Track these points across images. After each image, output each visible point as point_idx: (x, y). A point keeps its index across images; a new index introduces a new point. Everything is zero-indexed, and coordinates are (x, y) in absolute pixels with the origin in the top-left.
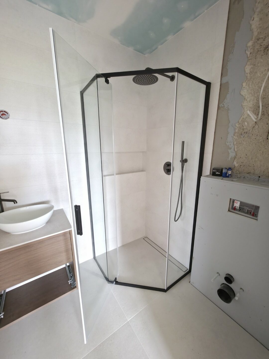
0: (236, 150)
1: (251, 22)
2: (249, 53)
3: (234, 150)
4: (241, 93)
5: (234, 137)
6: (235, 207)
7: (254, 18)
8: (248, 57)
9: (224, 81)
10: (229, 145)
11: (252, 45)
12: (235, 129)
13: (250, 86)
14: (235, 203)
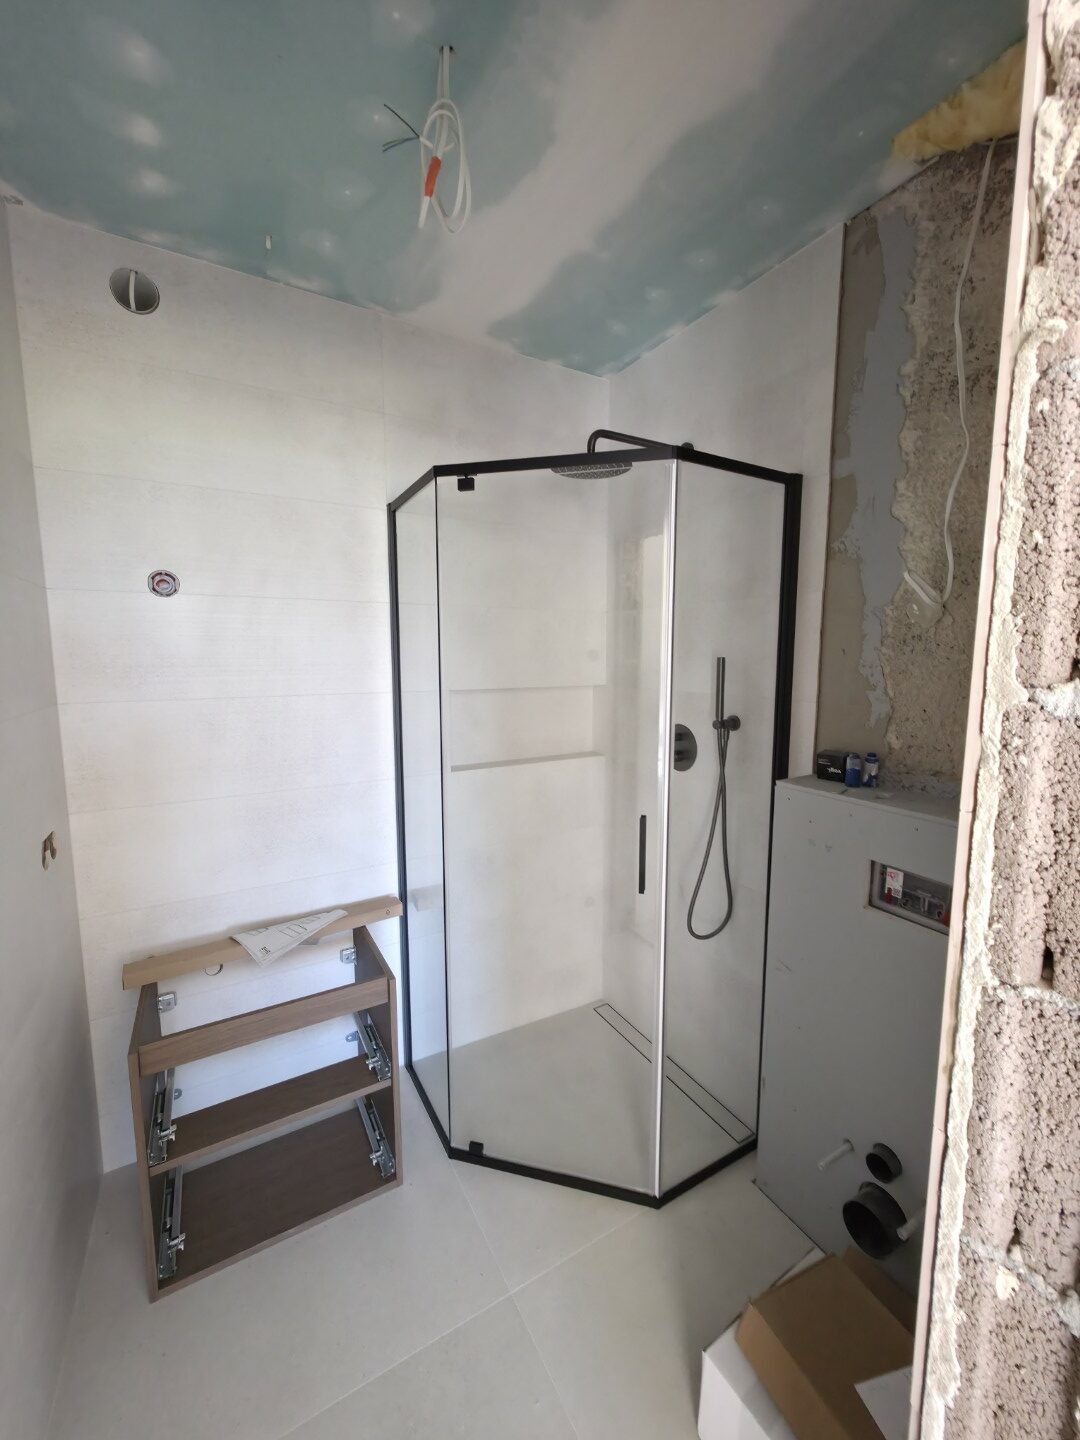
0: (891, 693)
1: (908, 308)
2: (907, 394)
3: (886, 693)
4: (894, 510)
5: (884, 650)
6: (890, 890)
7: (914, 296)
8: (906, 407)
9: (841, 473)
10: (869, 677)
11: (916, 373)
12: (883, 624)
13: (920, 493)
14: (888, 879)
